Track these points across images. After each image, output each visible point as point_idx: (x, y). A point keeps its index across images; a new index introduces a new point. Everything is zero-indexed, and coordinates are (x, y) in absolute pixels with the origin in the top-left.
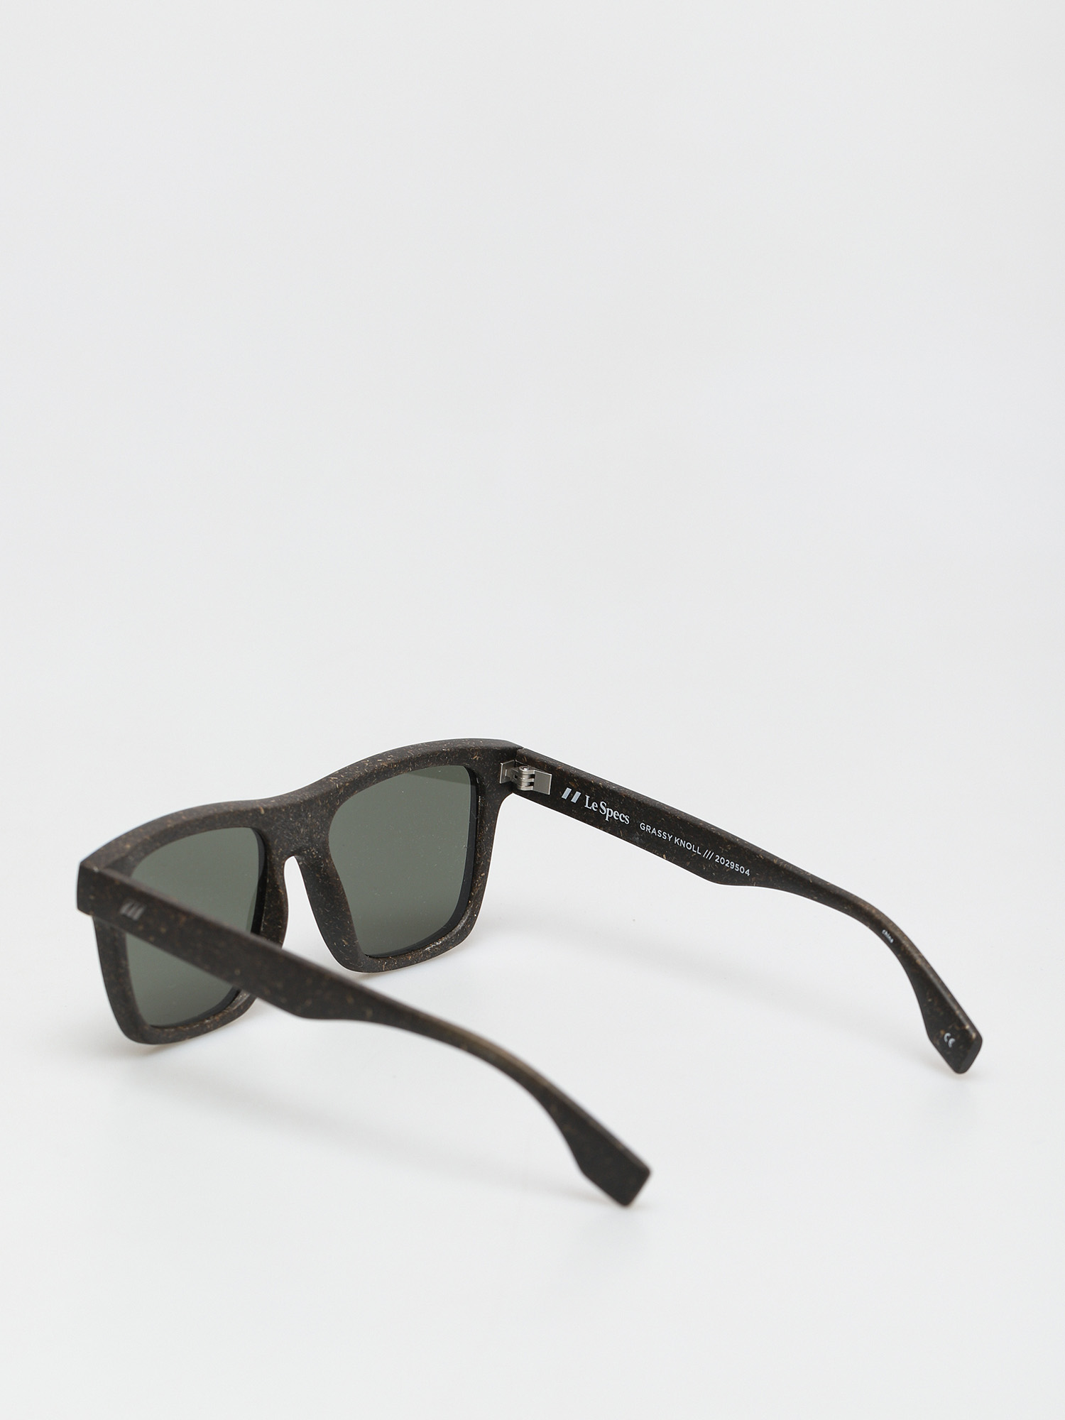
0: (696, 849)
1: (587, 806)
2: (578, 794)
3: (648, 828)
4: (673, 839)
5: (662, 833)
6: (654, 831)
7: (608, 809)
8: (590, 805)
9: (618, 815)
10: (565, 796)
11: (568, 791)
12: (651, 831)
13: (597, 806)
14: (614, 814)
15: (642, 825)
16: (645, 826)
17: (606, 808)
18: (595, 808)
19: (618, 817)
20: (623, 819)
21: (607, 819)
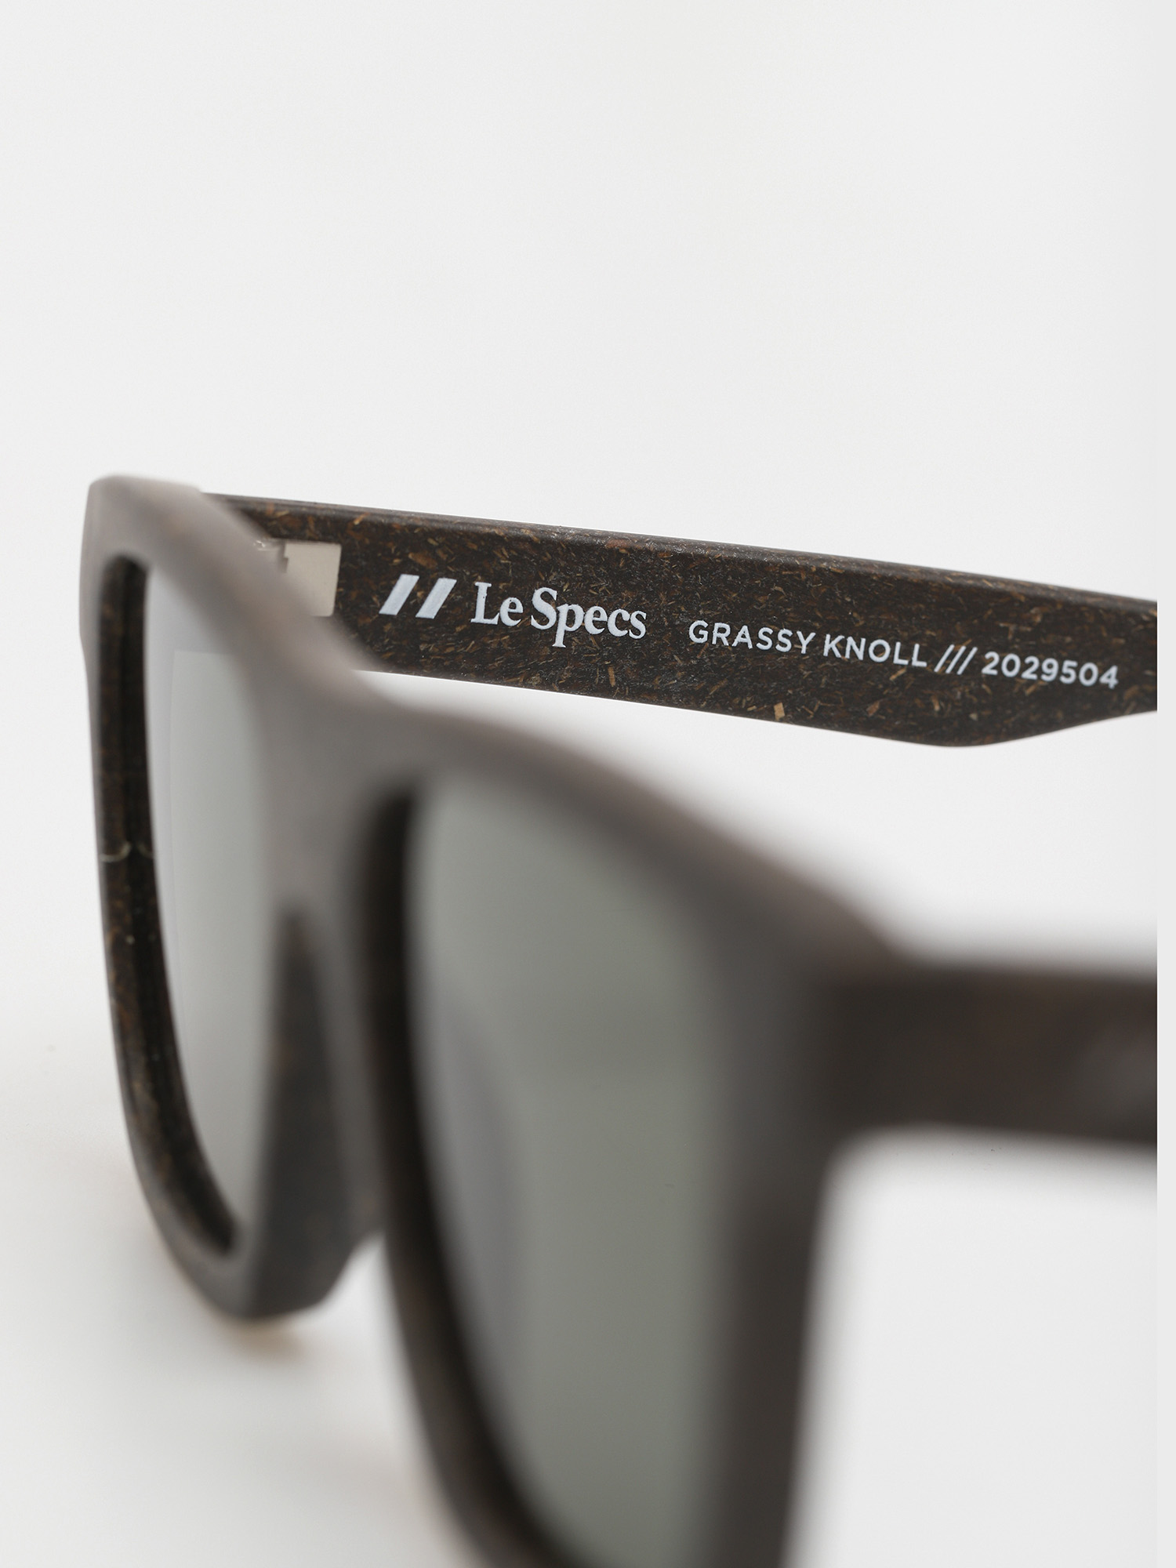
0: (906, 653)
1: (480, 617)
2: (444, 587)
3: (721, 633)
4: (817, 644)
5: (774, 637)
6: (744, 636)
7: (564, 609)
8: (491, 610)
9: (603, 617)
10: (393, 605)
11: (406, 584)
12: (731, 638)
13: (520, 609)
14: (587, 618)
15: (698, 633)
16: (710, 629)
17: (557, 604)
18: (512, 616)
19: (604, 625)
20: (621, 623)
21: (559, 642)
